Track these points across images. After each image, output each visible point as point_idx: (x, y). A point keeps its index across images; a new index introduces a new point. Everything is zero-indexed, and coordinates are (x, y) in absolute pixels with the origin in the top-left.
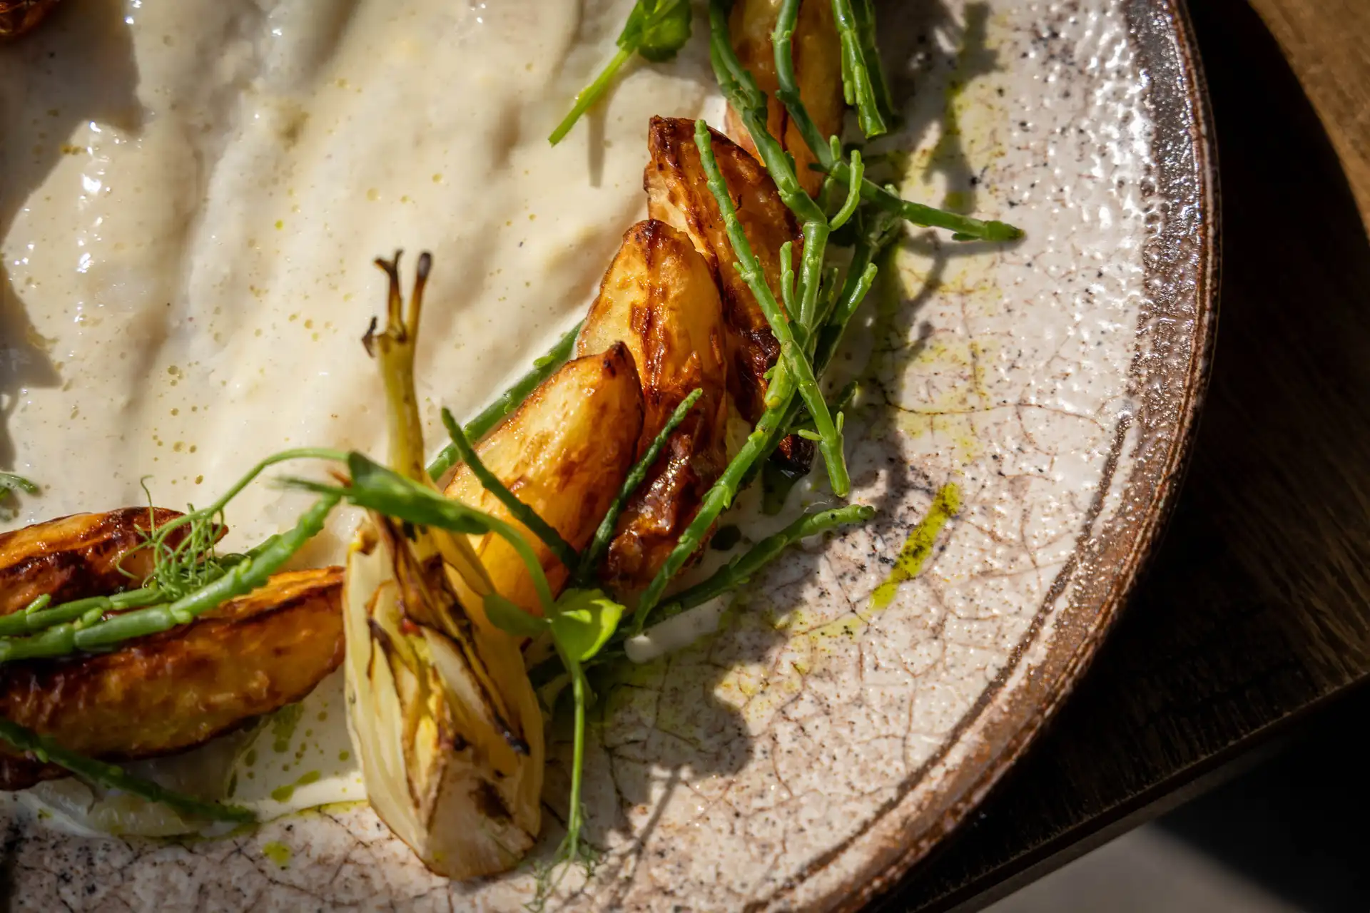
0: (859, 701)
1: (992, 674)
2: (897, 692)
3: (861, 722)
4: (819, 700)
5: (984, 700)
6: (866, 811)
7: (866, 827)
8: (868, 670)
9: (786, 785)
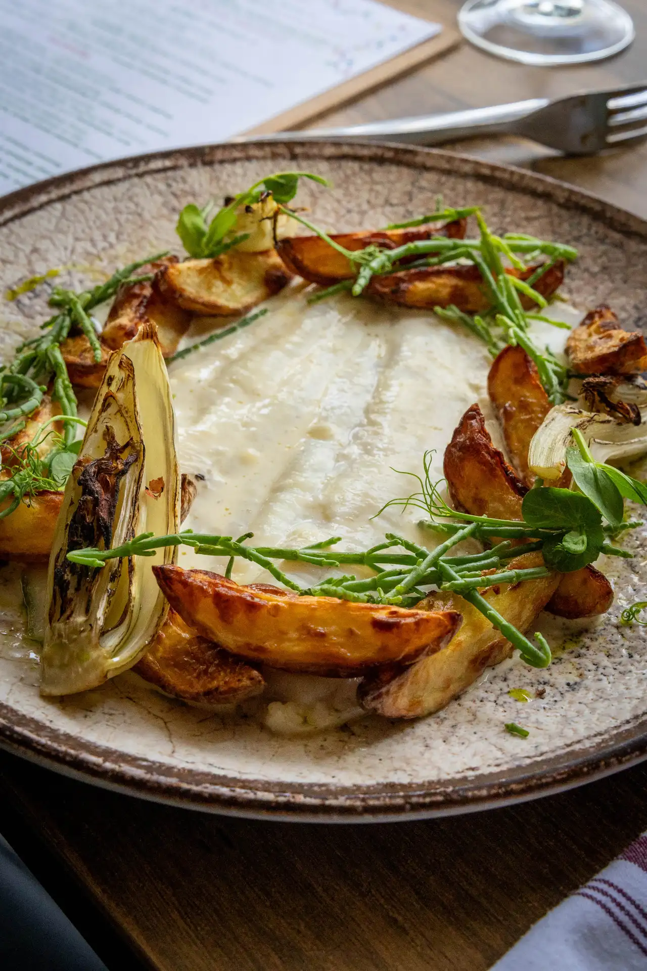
0: (77, 239)
1: (17, 222)
2: (60, 236)
3: (79, 231)
4: (94, 244)
5: (24, 214)
6: (86, 195)
7: (89, 189)
8: (70, 248)
9: (117, 220)
